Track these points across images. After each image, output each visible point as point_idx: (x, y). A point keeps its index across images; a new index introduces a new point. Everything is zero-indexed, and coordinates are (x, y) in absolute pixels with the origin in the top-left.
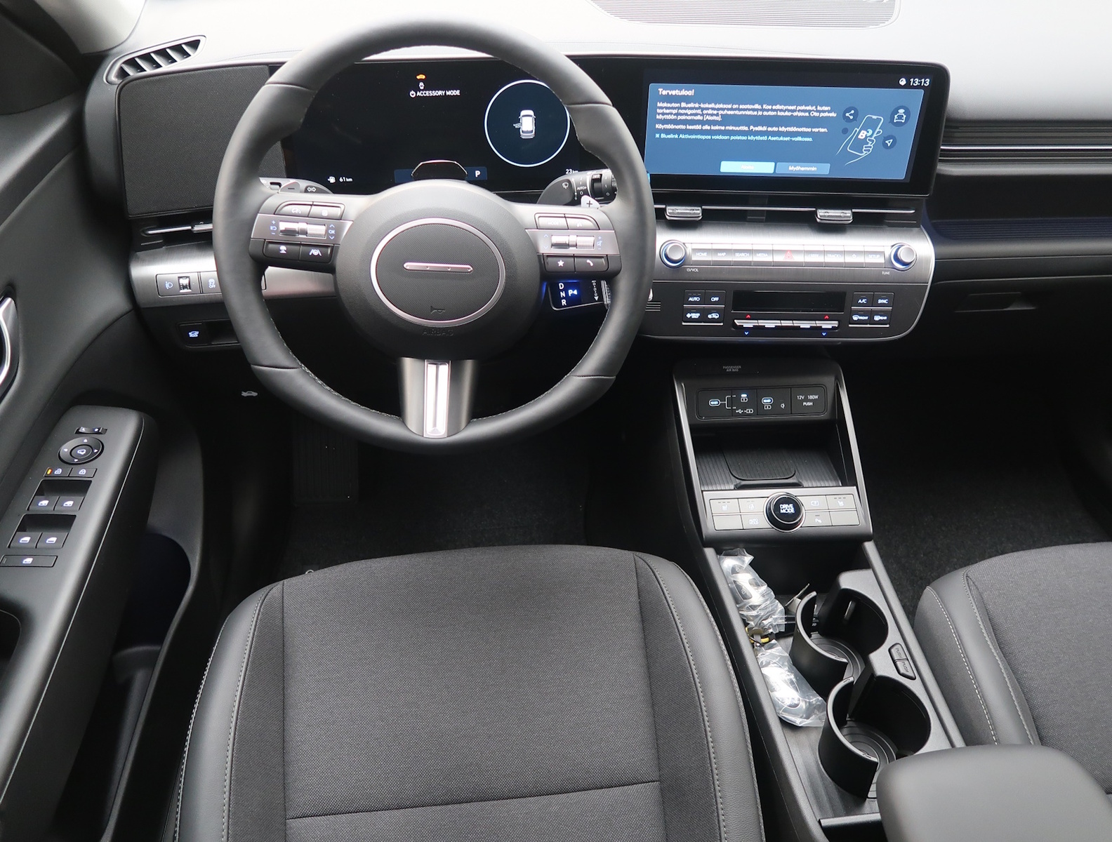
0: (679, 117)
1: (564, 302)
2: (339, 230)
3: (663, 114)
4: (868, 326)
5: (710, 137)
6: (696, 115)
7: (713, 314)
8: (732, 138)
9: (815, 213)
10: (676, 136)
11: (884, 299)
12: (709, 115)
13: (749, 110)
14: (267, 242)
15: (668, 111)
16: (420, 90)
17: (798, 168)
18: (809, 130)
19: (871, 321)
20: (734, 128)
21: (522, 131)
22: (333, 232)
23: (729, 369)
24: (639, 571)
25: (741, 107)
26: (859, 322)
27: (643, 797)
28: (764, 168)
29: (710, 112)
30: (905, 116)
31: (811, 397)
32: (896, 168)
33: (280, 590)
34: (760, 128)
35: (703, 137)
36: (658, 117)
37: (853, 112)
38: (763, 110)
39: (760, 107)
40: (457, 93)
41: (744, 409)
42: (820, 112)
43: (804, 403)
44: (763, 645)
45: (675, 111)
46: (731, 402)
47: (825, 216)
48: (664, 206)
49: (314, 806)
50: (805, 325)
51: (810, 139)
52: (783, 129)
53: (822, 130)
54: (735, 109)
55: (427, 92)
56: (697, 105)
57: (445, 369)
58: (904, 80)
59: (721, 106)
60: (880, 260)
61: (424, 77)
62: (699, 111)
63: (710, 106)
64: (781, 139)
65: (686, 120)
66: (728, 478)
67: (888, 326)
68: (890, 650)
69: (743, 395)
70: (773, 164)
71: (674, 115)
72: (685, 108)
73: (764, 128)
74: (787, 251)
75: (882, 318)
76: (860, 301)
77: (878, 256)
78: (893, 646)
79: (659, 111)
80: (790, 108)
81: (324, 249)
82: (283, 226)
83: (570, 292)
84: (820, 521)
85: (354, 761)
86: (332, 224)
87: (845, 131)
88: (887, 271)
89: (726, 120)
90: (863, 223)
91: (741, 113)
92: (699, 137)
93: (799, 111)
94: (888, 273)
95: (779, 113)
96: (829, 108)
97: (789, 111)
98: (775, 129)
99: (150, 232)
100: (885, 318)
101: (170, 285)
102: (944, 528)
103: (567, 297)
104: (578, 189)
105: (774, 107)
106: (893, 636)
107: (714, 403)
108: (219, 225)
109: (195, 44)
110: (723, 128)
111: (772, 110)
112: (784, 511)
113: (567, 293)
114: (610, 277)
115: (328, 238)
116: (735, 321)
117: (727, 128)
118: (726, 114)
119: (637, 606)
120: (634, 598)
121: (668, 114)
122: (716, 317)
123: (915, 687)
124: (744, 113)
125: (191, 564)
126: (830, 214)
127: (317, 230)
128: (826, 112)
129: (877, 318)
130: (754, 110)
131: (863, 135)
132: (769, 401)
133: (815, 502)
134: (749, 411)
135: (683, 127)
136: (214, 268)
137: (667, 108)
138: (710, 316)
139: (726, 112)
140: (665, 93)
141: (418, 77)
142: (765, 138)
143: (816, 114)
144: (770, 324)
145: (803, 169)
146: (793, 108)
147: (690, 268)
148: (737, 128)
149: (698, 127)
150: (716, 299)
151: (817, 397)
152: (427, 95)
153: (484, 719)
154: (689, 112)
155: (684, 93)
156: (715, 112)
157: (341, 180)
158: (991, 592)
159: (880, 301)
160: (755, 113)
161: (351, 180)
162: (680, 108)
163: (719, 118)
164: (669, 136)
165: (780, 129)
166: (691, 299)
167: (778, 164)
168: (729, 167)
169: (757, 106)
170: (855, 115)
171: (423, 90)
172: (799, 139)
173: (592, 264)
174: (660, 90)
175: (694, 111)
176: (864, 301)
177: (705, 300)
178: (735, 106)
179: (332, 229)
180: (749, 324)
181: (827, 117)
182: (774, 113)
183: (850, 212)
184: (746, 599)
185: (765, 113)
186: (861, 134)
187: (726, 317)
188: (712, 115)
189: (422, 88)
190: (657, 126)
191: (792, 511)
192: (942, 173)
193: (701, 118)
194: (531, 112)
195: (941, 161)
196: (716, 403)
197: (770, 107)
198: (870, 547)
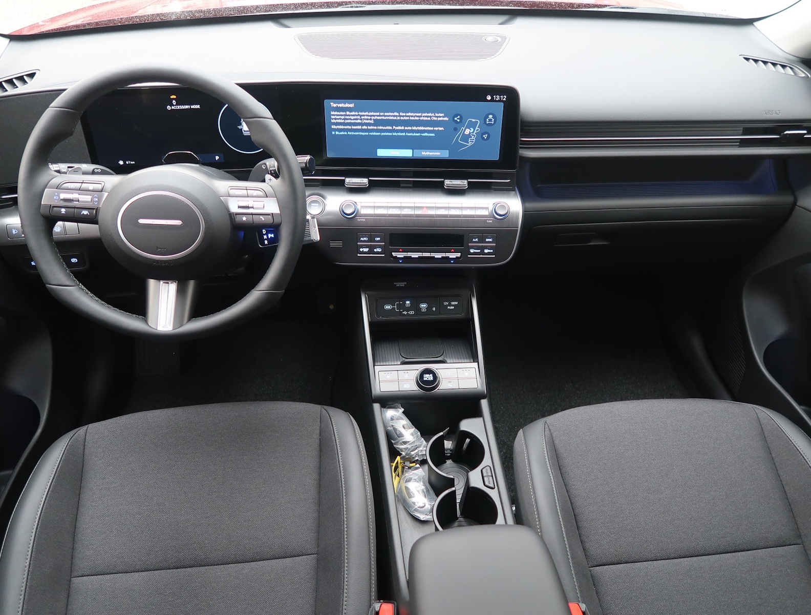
0: (346, 121)
1: (266, 242)
2: (100, 199)
3: (335, 119)
4: (481, 256)
5: (368, 134)
6: (357, 119)
7: (378, 249)
8: (382, 134)
9: (443, 182)
10: (346, 133)
11: (490, 238)
12: (365, 119)
13: (391, 116)
14: (51, 207)
15: (338, 117)
16: (174, 105)
17: (428, 153)
18: (432, 129)
19: (483, 253)
20: (383, 128)
21: (244, 131)
22: (97, 200)
23: (398, 284)
24: (322, 418)
25: (386, 114)
26: (474, 254)
27: (304, 565)
28: (407, 153)
29: (366, 117)
30: (493, 120)
31: (453, 303)
32: (493, 153)
33: (84, 431)
34: (399, 128)
35: (364, 134)
36: (332, 121)
37: (459, 117)
38: (400, 116)
39: (398, 114)
40: (198, 107)
41: (408, 311)
42: (437, 117)
43: (449, 307)
44: (410, 468)
45: (343, 117)
46: (399, 307)
47: (449, 184)
48: (344, 178)
49: (90, 569)
50: (438, 256)
51: (433, 135)
52: (414, 128)
53: (441, 129)
54: (382, 116)
55: (178, 106)
56: (357, 113)
57: (173, 287)
58: (489, 96)
59: (372, 114)
60: (486, 213)
61: (175, 97)
62: (359, 117)
63: (365, 114)
64: (415, 134)
65: (351, 123)
66: (398, 357)
67: (494, 256)
68: (482, 471)
69: (407, 302)
70: (411, 150)
71: (343, 119)
72: (349, 115)
73: (403, 128)
74: (423, 207)
75: (489, 251)
76: (474, 240)
77: (484, 210)
78: (485, 467)
79: (332, 117)
80: (418, 115)
81: (91, 211)
82: (63, 196)
83: (270, 236)
84: (451, 386)
85: (119, 541)
86: (96, 194)
87: (456, 129)
88: (491, 220)
89: (377, 122)
90: (474, 188)
91: (386, 118)
92: (360, 133)
93: (424, 116)
94: (491, 221)
95: (411, 118)
96: (443, 115)
97: (417, 116)
98: (410, 128)
99: (3, 197)
100: (492, 251)
101: (16, 231)
102: (578, 392)
103: (268, 239)
104: (271, 169)
105: (407, 114)
106: (486, 461)
107: (388, 307)
108: (21, 195)
109: (32, 75)
110: (376, 128)
111: (406, 116)
112: (426, 379)
113: (267, 236)
114: (275, 228)
115: (93, 203)
116: (393, 253)
117: (378, 127)
118: (377, 119)
119: (317, 441)
120: (316, 436)
121: (338, 119)
122: (380, 251)
123: (493, 494)
124: (388, 118)
125: (41, 414)
126: (453, 183)
127: (86, 198)
128: (441, 117)
129: (486, 251)
130: (394, 116)
131: (467, 132)
132: (425, 306)
133: (449, 373)
134: (412, 313)
135: (350, 127)
136: (20, 223)
137: (337, 115)
138: (375, 250)
139: (376, 117)
140: (335, 105)
141: (172, 97)
142: (404, 134)
143: (436, 119)
144: (415, 255)
145: (431, 154)
146: (420, 114)
147: (360, 219)
148: (385, 128)
149: (359, 127)
150: (378, 239)
151: (457, 303)
152: (179, 108)
153: (207, 513)
154: (352, 118)
155: (347, 105)
156: (369, 118)
157: (127, 163)
158: (559, 432)
159: (487, 240)
160: (395, 118)
161: (134, 163)
162: (346, 115)
163: (372, 122)
164: (341, 133)
165: (413, 128)
166: (362, 239)
167: (414, 150)
168: (382, 153)
169: (396, 114)
170: (461, 119)
171: (175, 105)
172: (426, 134)
173: (263, 219)
174: (332, 104)
175: (355, 117)
176: (476, 240)
177: (371, 239)
178: (381, 114)
179: (96, 197)
180: (400, 255)
181: (442, 120)
182: (408, 118)
183: (466, 181)
184: (399, 437)
185: (402, 118)
186: (466, 131)
187: (387, 251)
188: (367, 119)
189: (175, 104)
190: (332, 127)
191: (432, 379)
192: (524, 156)
193: (361, 121)
195: (521, 148)
196: (390, 307)
197: (404, 114)
198: (484, 403)
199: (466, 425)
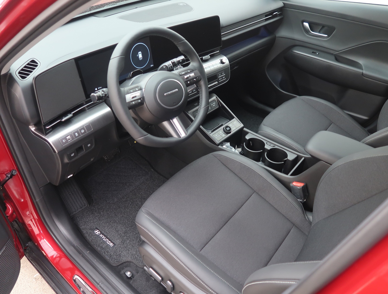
9: (202, 58)
11: (223, 73)
14: (130, 103)
19: (223, 79)
23: (196, 105)
26: (221, 80)
31: (214, 104)
43: (213, 106)
67: (226, 79)
68: (267, 144)
75: (224, 77)
76: (219, 75)
84: (234, 128)
90: (212, 57)
99: (48, 127)
101: (65, 141)
104: (169, 66)
106: (265, 142)
123: (276, 147)
126: (206, 57)
133: (232, 124)
151: (215, 103)
157: (99, 88)
173: (195, 80)
183: (209, 55)
191: (229, 129)
194: (140, 52)
198: (245, 129)
199: (248, 137)
